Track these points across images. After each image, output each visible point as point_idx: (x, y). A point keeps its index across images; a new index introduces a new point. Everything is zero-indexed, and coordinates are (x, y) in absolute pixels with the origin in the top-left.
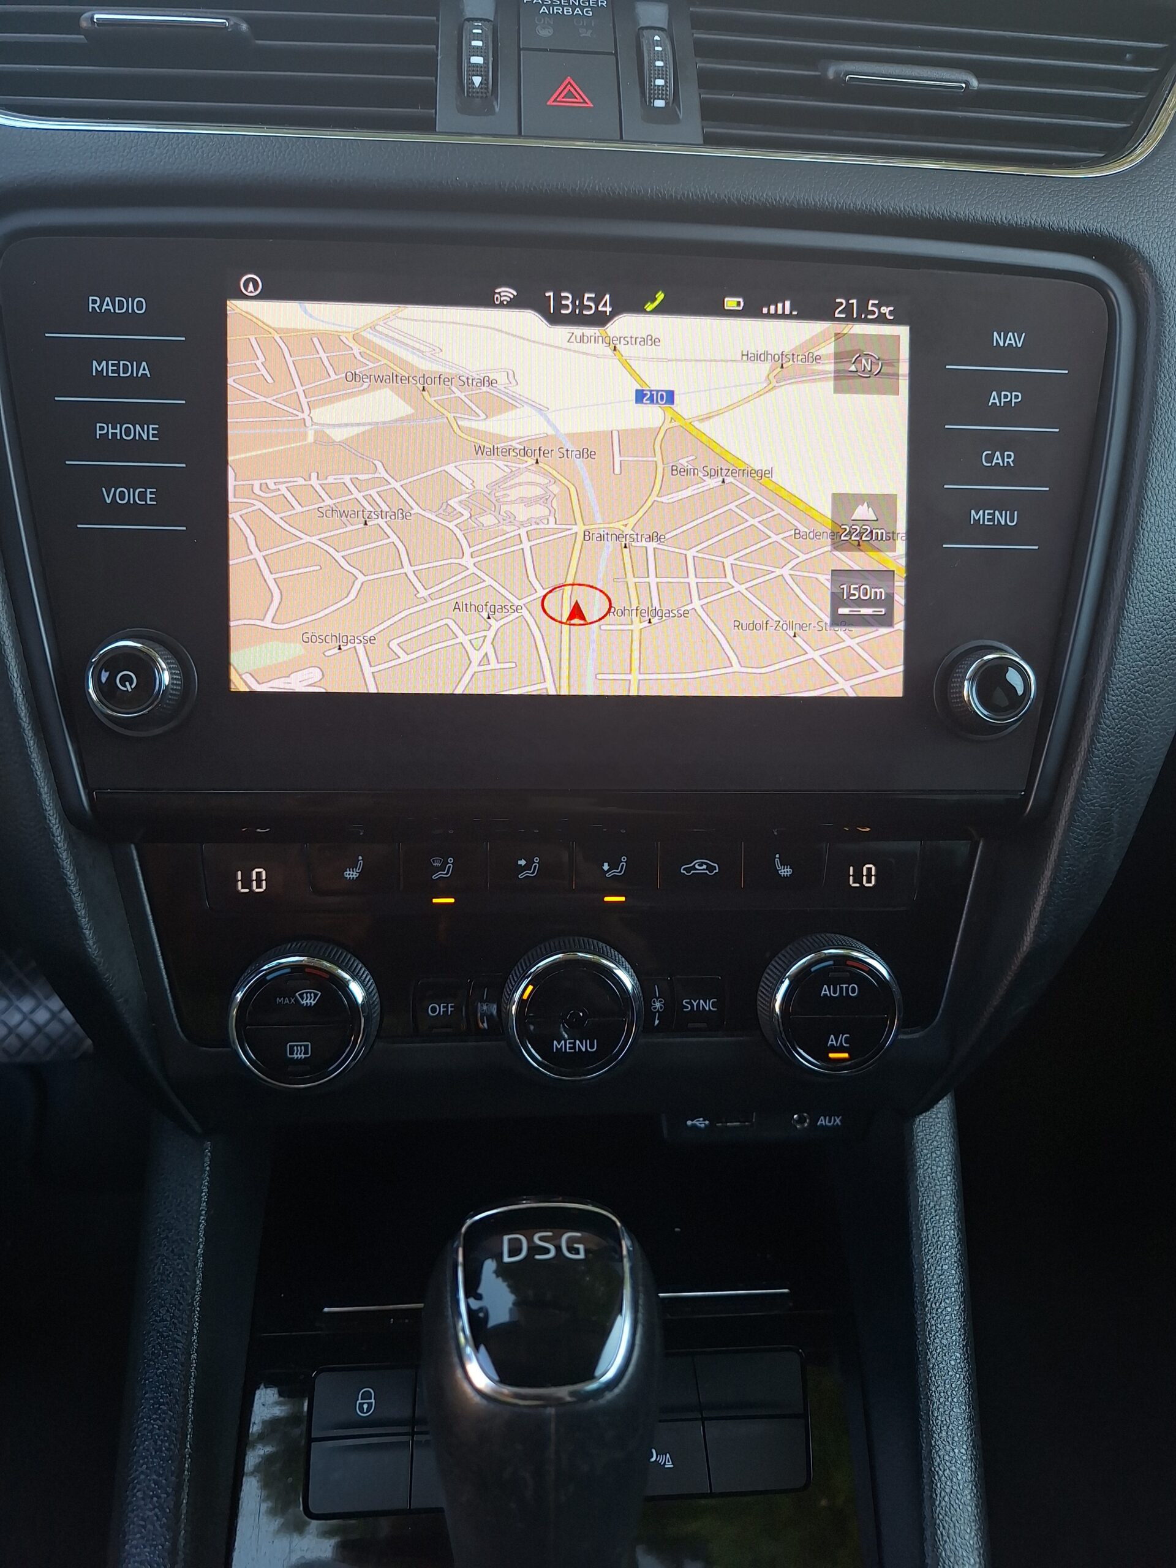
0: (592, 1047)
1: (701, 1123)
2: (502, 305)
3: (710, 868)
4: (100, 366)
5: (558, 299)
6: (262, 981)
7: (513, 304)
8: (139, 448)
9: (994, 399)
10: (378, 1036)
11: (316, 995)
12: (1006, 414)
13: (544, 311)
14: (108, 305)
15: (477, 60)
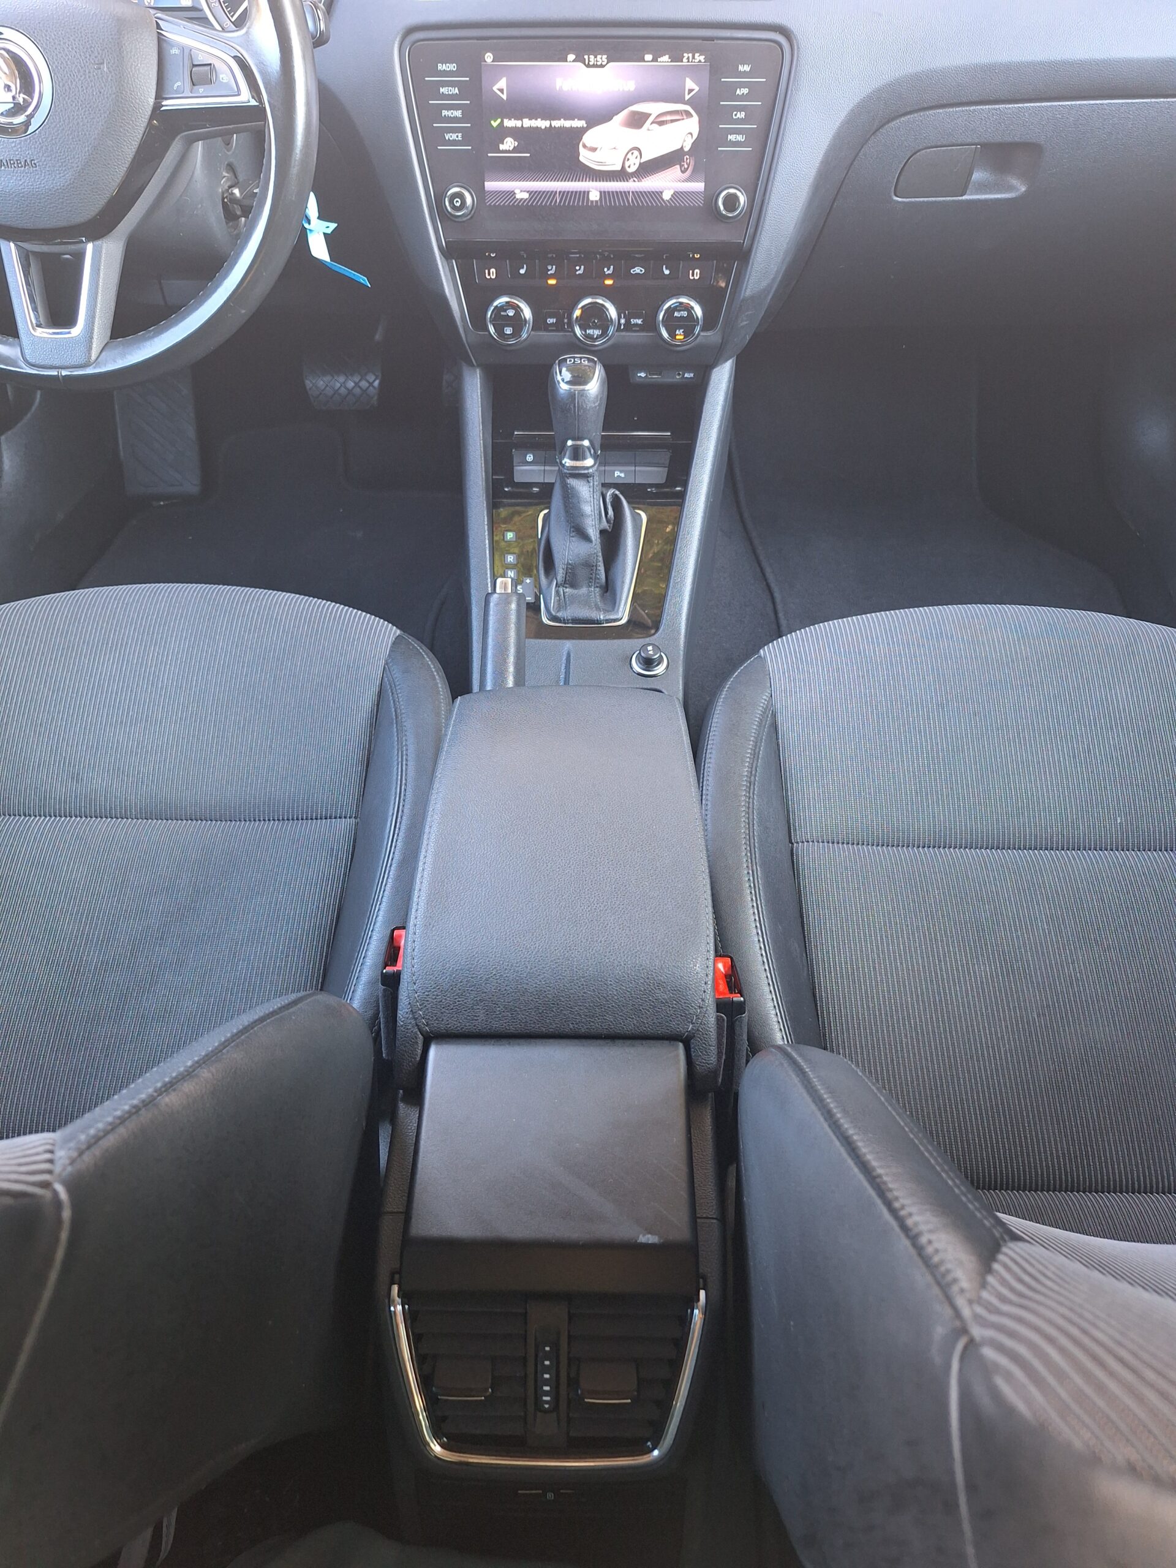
0: (600, 332)
1: (643, 375)
2: (570, 61)
3: (641, 271)
4: (444, 90)
5: (589, 58)
6: (497, 307)
7: (574, 61)
8: (455, 120)
10: (532, 329)
11: (514, 312)
12: (742, 98)
13: (585, 64)
14: (444, 67)
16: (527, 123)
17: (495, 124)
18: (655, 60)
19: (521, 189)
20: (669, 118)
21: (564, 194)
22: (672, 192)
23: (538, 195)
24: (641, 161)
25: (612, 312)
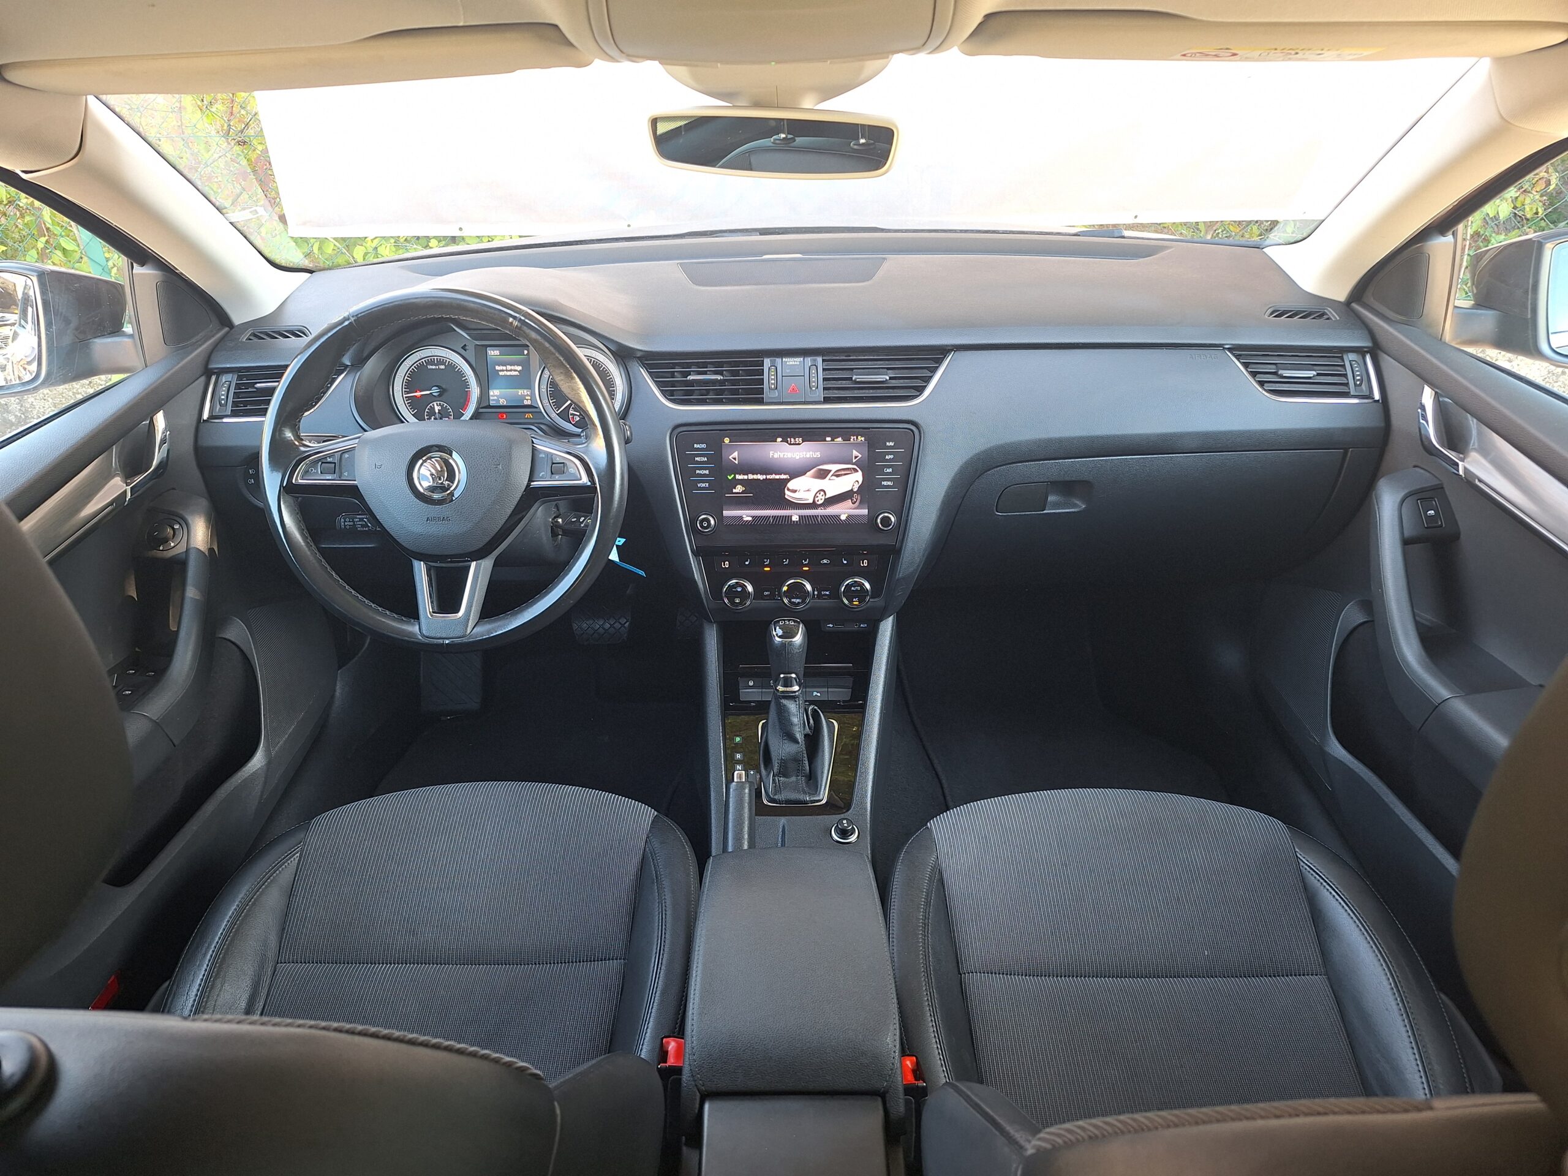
0: (800, 600)
1: (831, 625)
2: (778, 442)
3: (828, 561)
4: (697, 459)
6: (730, 585)
7: (781, 442)
8: (704, 475)
9: (887, 457)
10: (754, 597)
11: (741, 589)
12: (890, 460)
13: (788, 443)
14: (698, 446)
15: (773, 377)
16: (751, 477)
17: (730, 478)
18: (833, 440)
19: (747, 515)
20: (843, 473)
21: (774, 517)
22: (846, 515)
24: (826, 497)
25: (809, 587)
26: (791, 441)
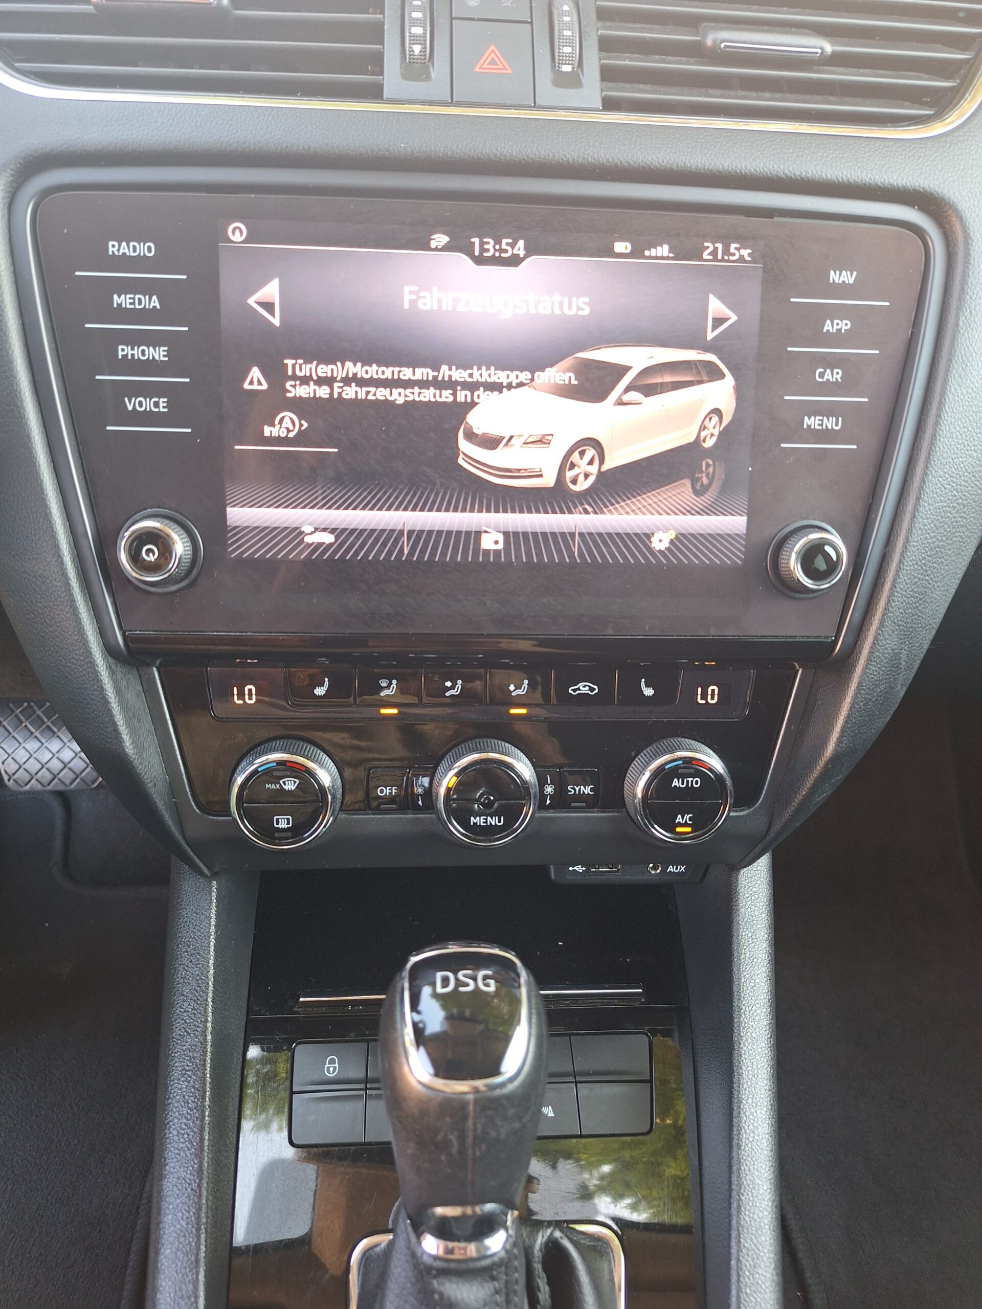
0: (500, 822)
1: (579, 869)
2: (436, 249)
3: (592, 689)
4: (122, 300)
5: (482, 244)
6: (255, 772)
7: (446, 248)
8: (150, 367)
9: (828, 326)
10: (340, 810)
11: (295, 782)
12: (838, 339)
13: (471, 254)
14: (124, 249)
15: (417, 30)
18: (637, 253)
19: (316, 523)
20: (668, 379)
21: (418, 536)
22: (672, 535)
23: (357, 538)
24: (604, 469)
25: (524, 769)
26: (483, 250)
